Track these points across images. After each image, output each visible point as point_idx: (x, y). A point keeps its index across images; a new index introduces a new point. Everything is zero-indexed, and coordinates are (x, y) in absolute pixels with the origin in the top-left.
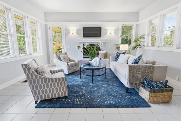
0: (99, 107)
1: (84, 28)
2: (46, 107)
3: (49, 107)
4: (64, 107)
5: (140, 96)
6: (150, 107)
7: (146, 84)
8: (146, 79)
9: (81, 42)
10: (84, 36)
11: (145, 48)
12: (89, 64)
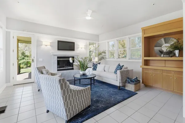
0: (119, 103)
1: (59, 42)
2: (85, 121)
3: (87, 120)
4: (99, 114)
5: (126, 90)
6: (137, 93)
7: (130, 81)
8: (128, 78)
9: (55, 55)
10: (59, 49)
11: (107, 60)
12: (84, 75)
